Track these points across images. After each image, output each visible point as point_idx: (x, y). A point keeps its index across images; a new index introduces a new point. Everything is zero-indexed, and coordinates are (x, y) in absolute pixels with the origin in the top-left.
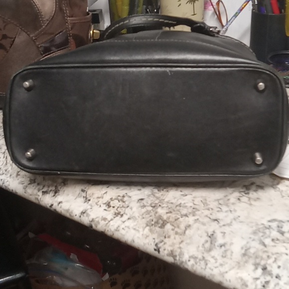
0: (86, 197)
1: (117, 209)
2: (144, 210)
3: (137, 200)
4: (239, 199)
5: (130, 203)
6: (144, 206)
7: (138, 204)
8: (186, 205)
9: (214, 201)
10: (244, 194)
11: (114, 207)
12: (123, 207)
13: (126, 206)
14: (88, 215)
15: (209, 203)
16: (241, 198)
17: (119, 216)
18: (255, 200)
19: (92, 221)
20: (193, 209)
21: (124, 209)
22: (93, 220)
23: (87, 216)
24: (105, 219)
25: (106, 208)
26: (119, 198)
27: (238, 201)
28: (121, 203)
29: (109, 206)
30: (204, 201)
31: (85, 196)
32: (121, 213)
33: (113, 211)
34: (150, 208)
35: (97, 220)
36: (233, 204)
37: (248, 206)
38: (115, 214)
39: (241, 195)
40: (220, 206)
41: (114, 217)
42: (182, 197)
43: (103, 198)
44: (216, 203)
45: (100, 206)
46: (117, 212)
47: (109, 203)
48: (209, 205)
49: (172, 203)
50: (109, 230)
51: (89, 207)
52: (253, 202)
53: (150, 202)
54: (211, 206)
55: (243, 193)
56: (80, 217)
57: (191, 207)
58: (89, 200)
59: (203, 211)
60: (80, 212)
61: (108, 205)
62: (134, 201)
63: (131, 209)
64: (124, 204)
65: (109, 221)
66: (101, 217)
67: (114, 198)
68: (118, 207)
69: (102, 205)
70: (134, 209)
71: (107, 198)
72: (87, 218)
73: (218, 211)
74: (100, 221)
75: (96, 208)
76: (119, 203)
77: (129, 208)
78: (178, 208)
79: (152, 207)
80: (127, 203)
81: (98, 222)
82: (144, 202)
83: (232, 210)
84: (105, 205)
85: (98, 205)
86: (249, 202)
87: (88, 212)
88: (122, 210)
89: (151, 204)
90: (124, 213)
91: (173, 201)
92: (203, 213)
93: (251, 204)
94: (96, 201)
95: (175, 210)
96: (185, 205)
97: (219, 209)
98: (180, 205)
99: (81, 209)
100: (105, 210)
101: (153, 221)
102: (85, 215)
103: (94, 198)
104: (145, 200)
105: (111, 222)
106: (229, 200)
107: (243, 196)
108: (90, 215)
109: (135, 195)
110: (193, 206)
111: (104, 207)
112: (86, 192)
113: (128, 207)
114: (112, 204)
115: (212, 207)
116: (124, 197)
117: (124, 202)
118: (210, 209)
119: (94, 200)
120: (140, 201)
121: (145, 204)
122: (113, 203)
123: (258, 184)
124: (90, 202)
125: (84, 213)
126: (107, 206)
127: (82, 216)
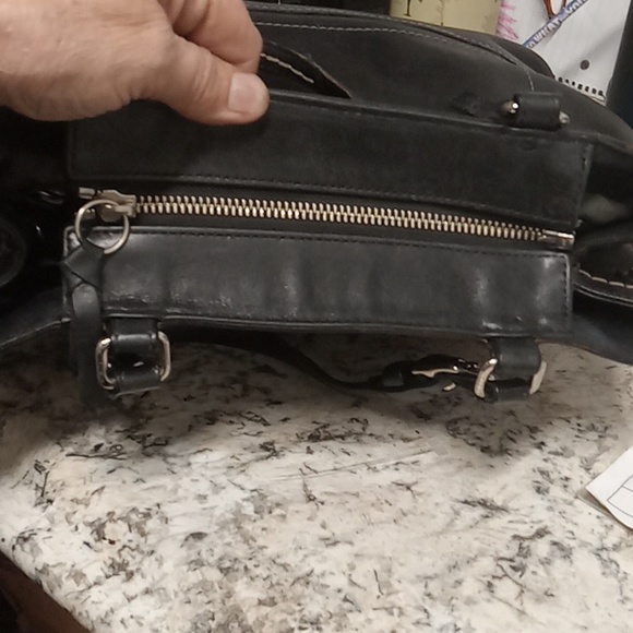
0: (43, 489)
1: (120, 551)
2: (195, 577)
3: (183, 537)
4: (490, 585)
5: (159, 541)
6: (198, 563)
7: (183, 552)
8: (328, 580)
9: (412, 582)
10: (509, 571)
11: (112, 542)
12: (137, 548)
13: (146, 549)
14: (35, 551)
15: (397, 586)
16: (496, 582)
17: (123, 575)
18: (538, 600)
19: (41, 572)
20: (346, 600)
21: (139, 557)
22: (45, 570)
23: (32, 551)
24: (78, 576)
25: (91, 541)
26: (134, 517)
27: (486, 595)
28: (134, 536)
29: (101, 537)
30: (383, 576)
31: (42, 485)
32: (129, 568)
33: (108, 552)
34: (214, 575)
35: (56, 571)
36: (470, 602)
37: (511, 616)
38: (112, 566)
39: (500, 573)
40: (427, 604)
41: (108, 577)
42: (321, 548)
43: (87, 505)
44: (417, 591)
45: (77, 528)
46: (118, 560)
47: (103, 525)
48: (397, 592)
49: (285, 567)
50: (84, 614)
51: (45, 523)
52: (530, 607)
53: (218, 552)
54: (400, 600)
55: (505, 565)
56: (14, 548)
57: (339, 591)
58: (50, 501)
59: (372, 614)
60: (17, 535)
61: (99, 531)
62: (173, 537)
63: (160, 561)
64: (143, 540)
65: (90, 587)
66: (69, 564)
67: (118, 512)
68: (124, 547)
69: (81, 527)
70: (168, 566)
71: (98, 509)
72: (30, 559)
73: (418, 623)
74: (63, 579)
75: (62, 530)
76: (130, 536)
77: (153, 557)
78: (299, 588)
79: (221, 570)
80: (151, 539)
81: (58, 580)
82: (202, 545)
83: (459, 625)
84: (89, 530)
85: (69, 523)
86: (517, 604)
87: (38, 539)
88: (134, 558)
89: (221, 559)
90: (138, 570)
91: (292, 559)
92: (369, 621)
93: (522, 613)
94: (69, 510)
95: (290, 594)
96: (322, 581)
97: (422, 615)
98: (306, 579)
99: (21, 526)
100: (88, 544)
101: (213, 619)
102: (27, 546)
103: (63, 499)
104: (206, 540)
105: (95, 590)
106: (459, 582)
107: (506, 575)
108: (40, 550)
109: (184, 515)
110: (347, 589)
111: (86, 534)
112: (47, 474)
113: (152, 552)
114: (109, 530)
115: (402, 604)
116: (147, 515)
117: (143, 534)
118: (396, 611)
119: (62, 505)
120: (191, 540)
121: (204, 555)
122: (113, 531)
123: (558, 536)
124: (51, 509)
125: (26, 540)
126: (95, 535)
127: (18, 547)
